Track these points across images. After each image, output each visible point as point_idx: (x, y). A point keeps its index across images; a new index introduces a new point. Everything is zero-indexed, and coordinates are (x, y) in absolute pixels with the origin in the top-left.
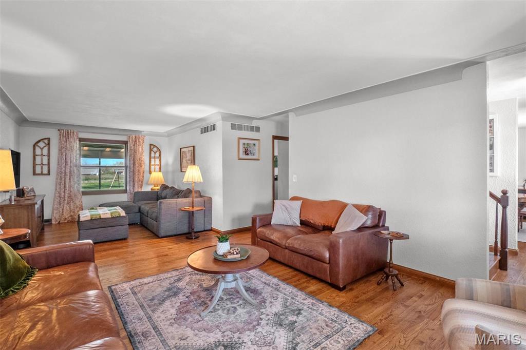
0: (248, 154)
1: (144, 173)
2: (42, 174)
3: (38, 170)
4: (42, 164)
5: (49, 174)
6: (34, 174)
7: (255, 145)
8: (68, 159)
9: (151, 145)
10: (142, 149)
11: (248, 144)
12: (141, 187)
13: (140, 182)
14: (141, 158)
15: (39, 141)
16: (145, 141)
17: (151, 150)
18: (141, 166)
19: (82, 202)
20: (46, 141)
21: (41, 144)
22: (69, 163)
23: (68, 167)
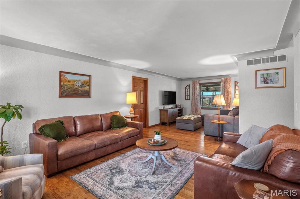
0: (268, 83)
1: (231, 99)
2: (188, 99)
3: (187, 98)
4: (188, 95)
5: (190, 99)
6: (186, 99)
7: (277, 73)
8: (195, 93)
9: (235, 82)
10: (229, 85)
11: (268, 74)
12: (229, 107)
13: (229, 104)
14: (229, 90)
15: (187, 86)
16: (232, 80)
17: (235, 85)
18: (229, 95)
19: (201, 112)
20: (189, 86)
21: (187, 87)
22: (195, 95)
23: (195, 96)
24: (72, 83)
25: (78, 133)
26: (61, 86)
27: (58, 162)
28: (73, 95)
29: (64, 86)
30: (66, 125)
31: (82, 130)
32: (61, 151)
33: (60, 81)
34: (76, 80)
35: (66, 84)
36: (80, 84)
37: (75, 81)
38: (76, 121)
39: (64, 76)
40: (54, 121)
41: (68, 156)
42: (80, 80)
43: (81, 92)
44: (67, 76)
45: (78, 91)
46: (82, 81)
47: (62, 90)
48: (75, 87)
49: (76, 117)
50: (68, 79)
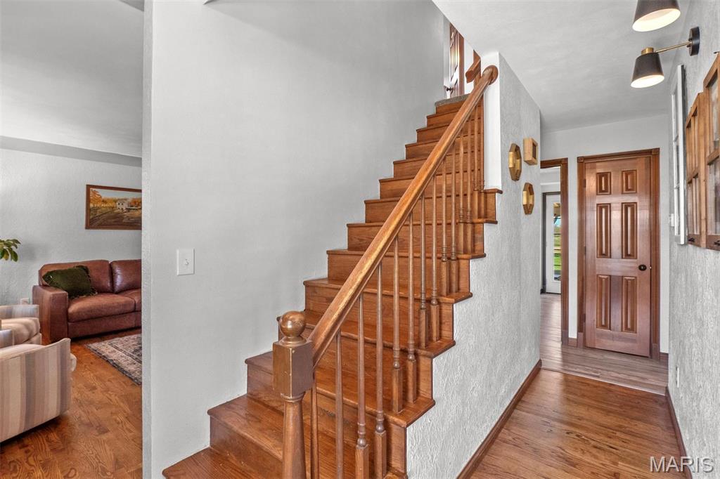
24: (111, 205)
25: (117, 289)
26: (88, 209)
27: (70, 324)
28: (114, 225)
29: (95, 209)
30: (93, 274)
31: (124, 284)
32: (75, 307)
33: (88, 200)
34: (119, 199)
35: (98, 205)
36: (125, 206)
37: (115, 201)
38: (114, 268)
39: (95, 192)
40: (72, 267)
41: (86, 317)
42: (126, 199)
43: (127, 219)
44: (101, 192)
45: (122, 217)
46: (130, 201)
47: (91, 217)
48: (116, 211)
49: (115, 262)
50: (103, 198)
